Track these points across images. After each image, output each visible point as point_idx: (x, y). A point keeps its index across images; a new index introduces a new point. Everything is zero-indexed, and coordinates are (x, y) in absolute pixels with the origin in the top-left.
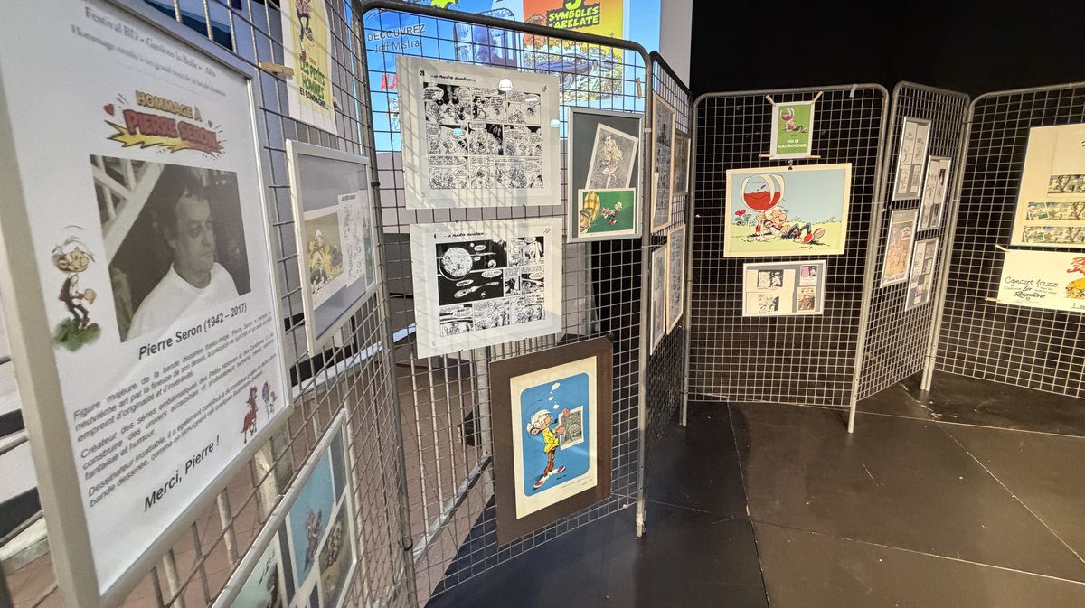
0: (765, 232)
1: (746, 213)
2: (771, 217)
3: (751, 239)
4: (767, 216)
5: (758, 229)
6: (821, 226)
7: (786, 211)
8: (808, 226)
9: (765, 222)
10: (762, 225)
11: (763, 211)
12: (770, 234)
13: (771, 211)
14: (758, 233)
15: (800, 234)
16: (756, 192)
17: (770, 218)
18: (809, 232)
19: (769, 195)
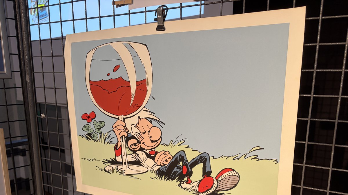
0: (130, 159)
1: (97, 119)
2: (135, 130)
3: (109, 168)
4: (129, 127)
5: (118, 150)
6: (229, 163)
7: (159, 121)
8: (203, 159)
9: (128, 139)
10: (123, 144)
11: (121, 117)
12: (138, 163)
13: (134, 120)
14: (119, 159)
15: (190, 174)
16: (107, 78)
17: (134, 132)
18: (207, 173)
19: (127, 84)
